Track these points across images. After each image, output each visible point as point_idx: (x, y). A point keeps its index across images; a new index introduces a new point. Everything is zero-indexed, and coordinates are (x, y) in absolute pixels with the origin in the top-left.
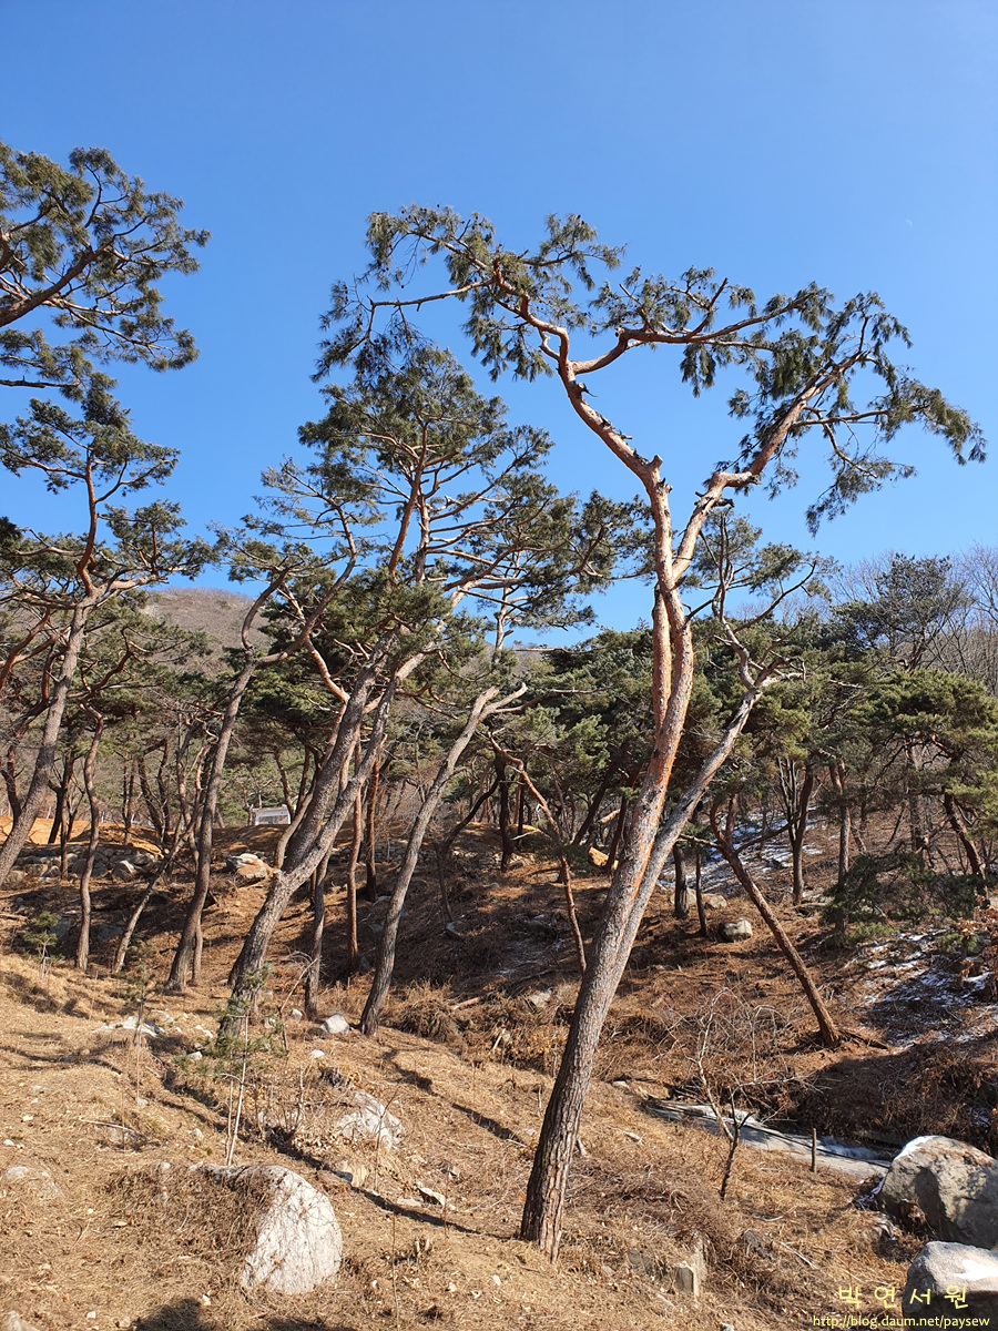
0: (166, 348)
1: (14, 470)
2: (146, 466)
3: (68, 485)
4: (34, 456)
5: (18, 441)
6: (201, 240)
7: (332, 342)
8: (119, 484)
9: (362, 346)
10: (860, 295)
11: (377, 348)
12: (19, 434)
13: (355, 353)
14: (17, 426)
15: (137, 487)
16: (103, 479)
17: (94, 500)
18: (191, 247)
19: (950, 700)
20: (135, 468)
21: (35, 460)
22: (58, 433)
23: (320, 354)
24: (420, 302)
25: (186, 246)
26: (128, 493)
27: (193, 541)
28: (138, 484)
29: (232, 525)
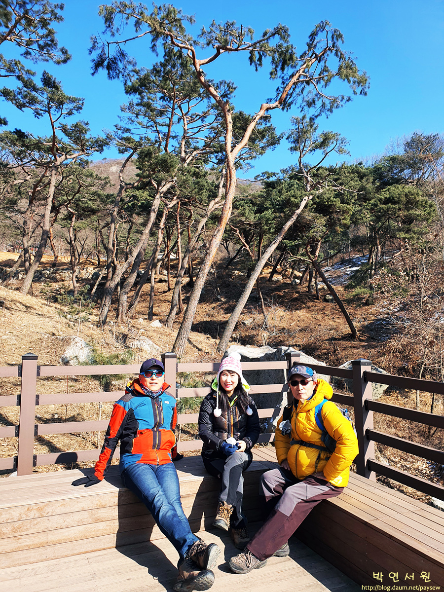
0: (57, 55)
1: (21, 109)
2: (71, 106)
3: (43, 114)
4: (27, 103)
5: (19, 96)
6: (62, 8)
7: (96, 59)
8: (61, 114)
9: (107, 60)
10: (322, 22)
11: (113, 61)
12: (19, 93)
13: (106, 63)
14: (18, 90)
15: (70, 114)
16: (56, 112)
17: (53, 121)
18: (58, 11)
19: (404, 199)
20: (67, 107)
21: (28, 105)
22: (34, 93)
23: (92, 64)
24: (125, 42)
25: (56, 11)
26: (66, 118)
27: (97, 137)
28: (70, 113)
29: (111, 130)
